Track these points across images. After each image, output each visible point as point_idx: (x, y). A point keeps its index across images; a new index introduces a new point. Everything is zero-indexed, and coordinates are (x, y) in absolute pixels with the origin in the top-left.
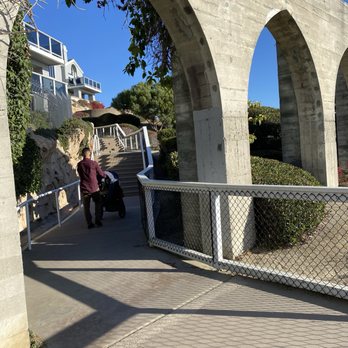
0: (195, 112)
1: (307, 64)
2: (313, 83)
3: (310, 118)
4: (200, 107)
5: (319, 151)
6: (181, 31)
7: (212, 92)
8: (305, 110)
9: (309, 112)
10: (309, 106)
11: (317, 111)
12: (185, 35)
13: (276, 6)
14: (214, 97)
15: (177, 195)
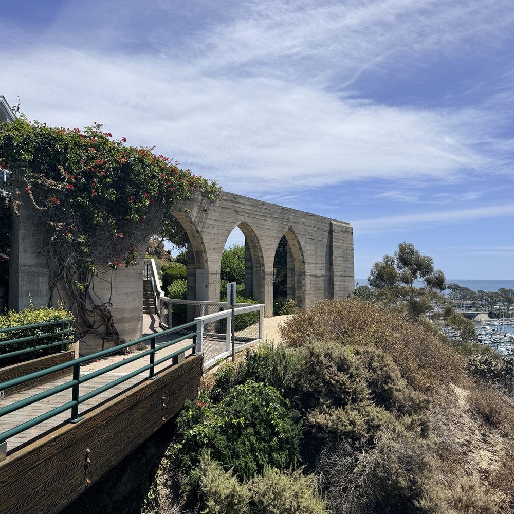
0: (197, 270)
1: (257, 244)
2: (260, 254)
3: (259, 272)
4: (199, 268)
5: (262, 290)
6: (194, 237)
7: (205, 263)
8: (256, 267)
9: (258, 269)
10: (258, 265)
11: (262, 268)
12: (195, 239)
13: (239, 221)
14: (205, 265)
15: (185, 306)
